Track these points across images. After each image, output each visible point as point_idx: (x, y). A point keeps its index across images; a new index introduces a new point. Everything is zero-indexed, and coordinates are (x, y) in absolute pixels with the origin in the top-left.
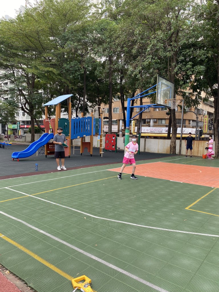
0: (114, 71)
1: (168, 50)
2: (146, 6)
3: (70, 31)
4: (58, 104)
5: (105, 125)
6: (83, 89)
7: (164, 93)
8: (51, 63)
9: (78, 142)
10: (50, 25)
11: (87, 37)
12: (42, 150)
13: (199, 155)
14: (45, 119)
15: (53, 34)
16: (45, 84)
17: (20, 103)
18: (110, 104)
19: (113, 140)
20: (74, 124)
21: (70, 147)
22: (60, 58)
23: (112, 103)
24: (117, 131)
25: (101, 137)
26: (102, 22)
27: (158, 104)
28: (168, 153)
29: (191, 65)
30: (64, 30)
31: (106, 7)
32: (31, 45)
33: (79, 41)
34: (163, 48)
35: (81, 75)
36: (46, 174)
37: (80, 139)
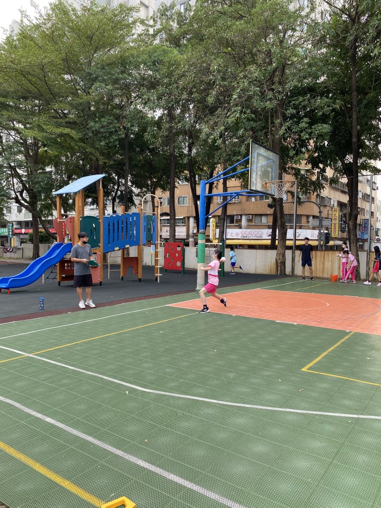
0: (178, 133)
1: (267, 98)
2: (229, 23)
3: (99, 66)
4: (79, 191)
5: (164, 226)
6: (124, 164)
7: (262, 171)
8: (67, 120)
9: (116, 257)
10: (64, 55)
11: (130, 75)
12: (52, 272)
13: (326, 276)
14: (56, 219)
15: (69, 71)
16: (56, 156)
17: (12, 190)
18: (172, 190)
19: (178, 252)
20: (109, 226)
21: (102, 267)
22: (82, 111)
23: (176, 188)
24: (185, 237)
25: (156, 248)
26: (156, 49)
27: (253, 190)
28: (272, 274)
29: (307, 123)
30: (90, 63)
31: (161, 25)
32: (32, 88)
33: (116, 81)
34: (260, 94)
35: (120, 140)
36: (58, 316)
37: (120, 253)
